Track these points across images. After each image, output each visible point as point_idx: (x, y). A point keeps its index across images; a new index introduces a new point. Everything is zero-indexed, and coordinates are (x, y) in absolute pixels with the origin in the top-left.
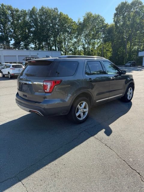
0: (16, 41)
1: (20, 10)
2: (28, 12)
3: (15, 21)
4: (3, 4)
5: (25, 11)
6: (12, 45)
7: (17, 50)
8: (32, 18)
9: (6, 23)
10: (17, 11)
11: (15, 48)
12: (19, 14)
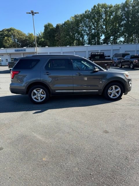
0: (106, 37)
1: (113, 5)
2: (121, 6)
3: (108, 17)
4: (99, 4)
5: (119, 5)
6: (102, 40)
7: (106, 44)
8: (125, 10)
9: (99, 21)
10: (110, 7)
11: (104, 43)
12: (112, 10)
